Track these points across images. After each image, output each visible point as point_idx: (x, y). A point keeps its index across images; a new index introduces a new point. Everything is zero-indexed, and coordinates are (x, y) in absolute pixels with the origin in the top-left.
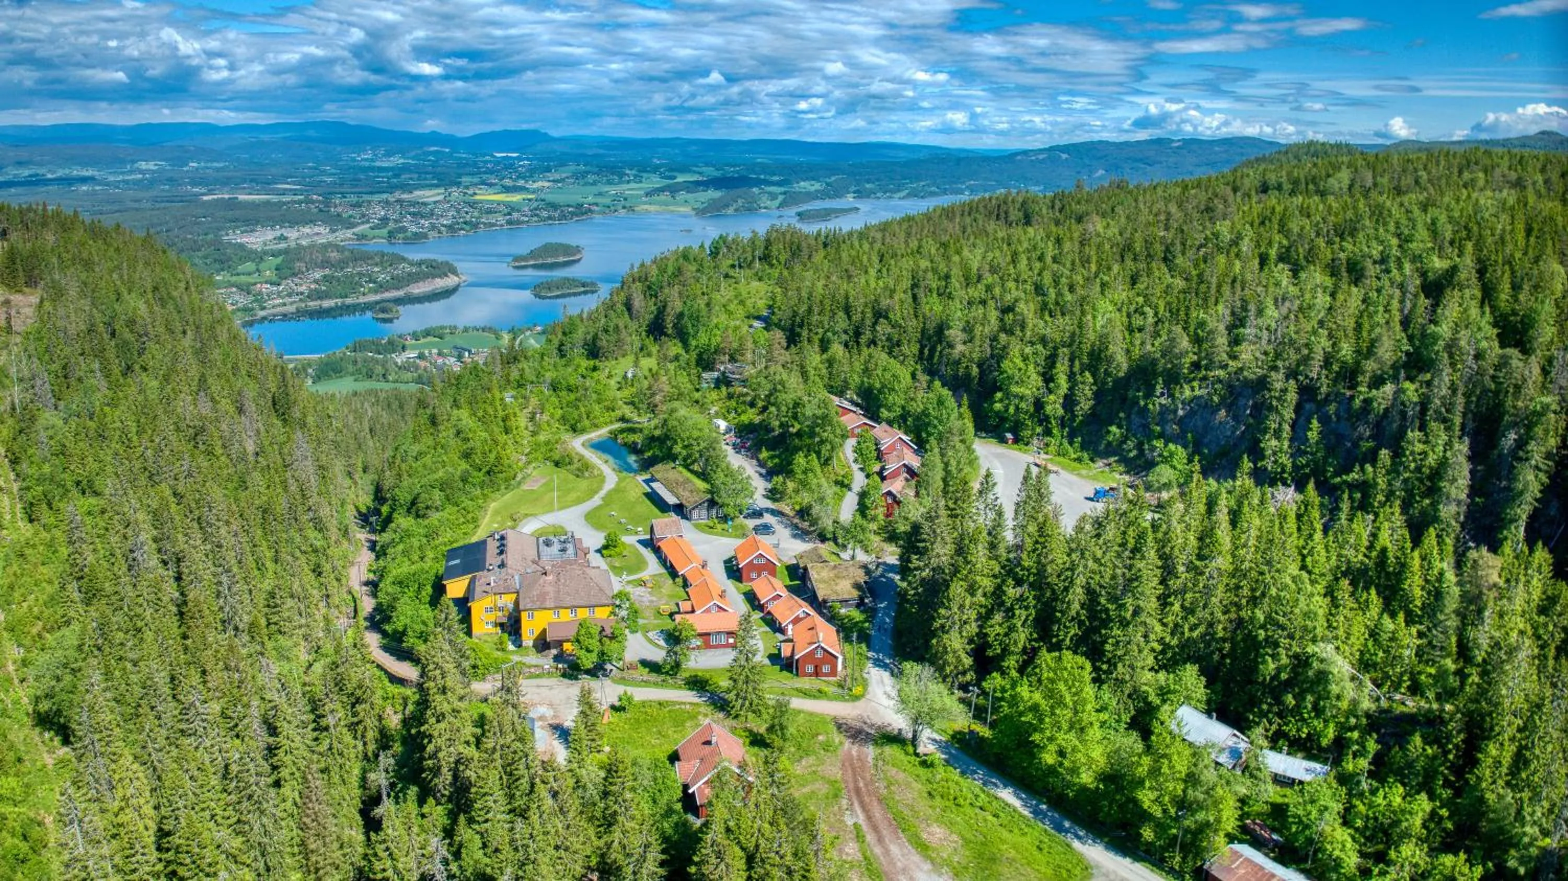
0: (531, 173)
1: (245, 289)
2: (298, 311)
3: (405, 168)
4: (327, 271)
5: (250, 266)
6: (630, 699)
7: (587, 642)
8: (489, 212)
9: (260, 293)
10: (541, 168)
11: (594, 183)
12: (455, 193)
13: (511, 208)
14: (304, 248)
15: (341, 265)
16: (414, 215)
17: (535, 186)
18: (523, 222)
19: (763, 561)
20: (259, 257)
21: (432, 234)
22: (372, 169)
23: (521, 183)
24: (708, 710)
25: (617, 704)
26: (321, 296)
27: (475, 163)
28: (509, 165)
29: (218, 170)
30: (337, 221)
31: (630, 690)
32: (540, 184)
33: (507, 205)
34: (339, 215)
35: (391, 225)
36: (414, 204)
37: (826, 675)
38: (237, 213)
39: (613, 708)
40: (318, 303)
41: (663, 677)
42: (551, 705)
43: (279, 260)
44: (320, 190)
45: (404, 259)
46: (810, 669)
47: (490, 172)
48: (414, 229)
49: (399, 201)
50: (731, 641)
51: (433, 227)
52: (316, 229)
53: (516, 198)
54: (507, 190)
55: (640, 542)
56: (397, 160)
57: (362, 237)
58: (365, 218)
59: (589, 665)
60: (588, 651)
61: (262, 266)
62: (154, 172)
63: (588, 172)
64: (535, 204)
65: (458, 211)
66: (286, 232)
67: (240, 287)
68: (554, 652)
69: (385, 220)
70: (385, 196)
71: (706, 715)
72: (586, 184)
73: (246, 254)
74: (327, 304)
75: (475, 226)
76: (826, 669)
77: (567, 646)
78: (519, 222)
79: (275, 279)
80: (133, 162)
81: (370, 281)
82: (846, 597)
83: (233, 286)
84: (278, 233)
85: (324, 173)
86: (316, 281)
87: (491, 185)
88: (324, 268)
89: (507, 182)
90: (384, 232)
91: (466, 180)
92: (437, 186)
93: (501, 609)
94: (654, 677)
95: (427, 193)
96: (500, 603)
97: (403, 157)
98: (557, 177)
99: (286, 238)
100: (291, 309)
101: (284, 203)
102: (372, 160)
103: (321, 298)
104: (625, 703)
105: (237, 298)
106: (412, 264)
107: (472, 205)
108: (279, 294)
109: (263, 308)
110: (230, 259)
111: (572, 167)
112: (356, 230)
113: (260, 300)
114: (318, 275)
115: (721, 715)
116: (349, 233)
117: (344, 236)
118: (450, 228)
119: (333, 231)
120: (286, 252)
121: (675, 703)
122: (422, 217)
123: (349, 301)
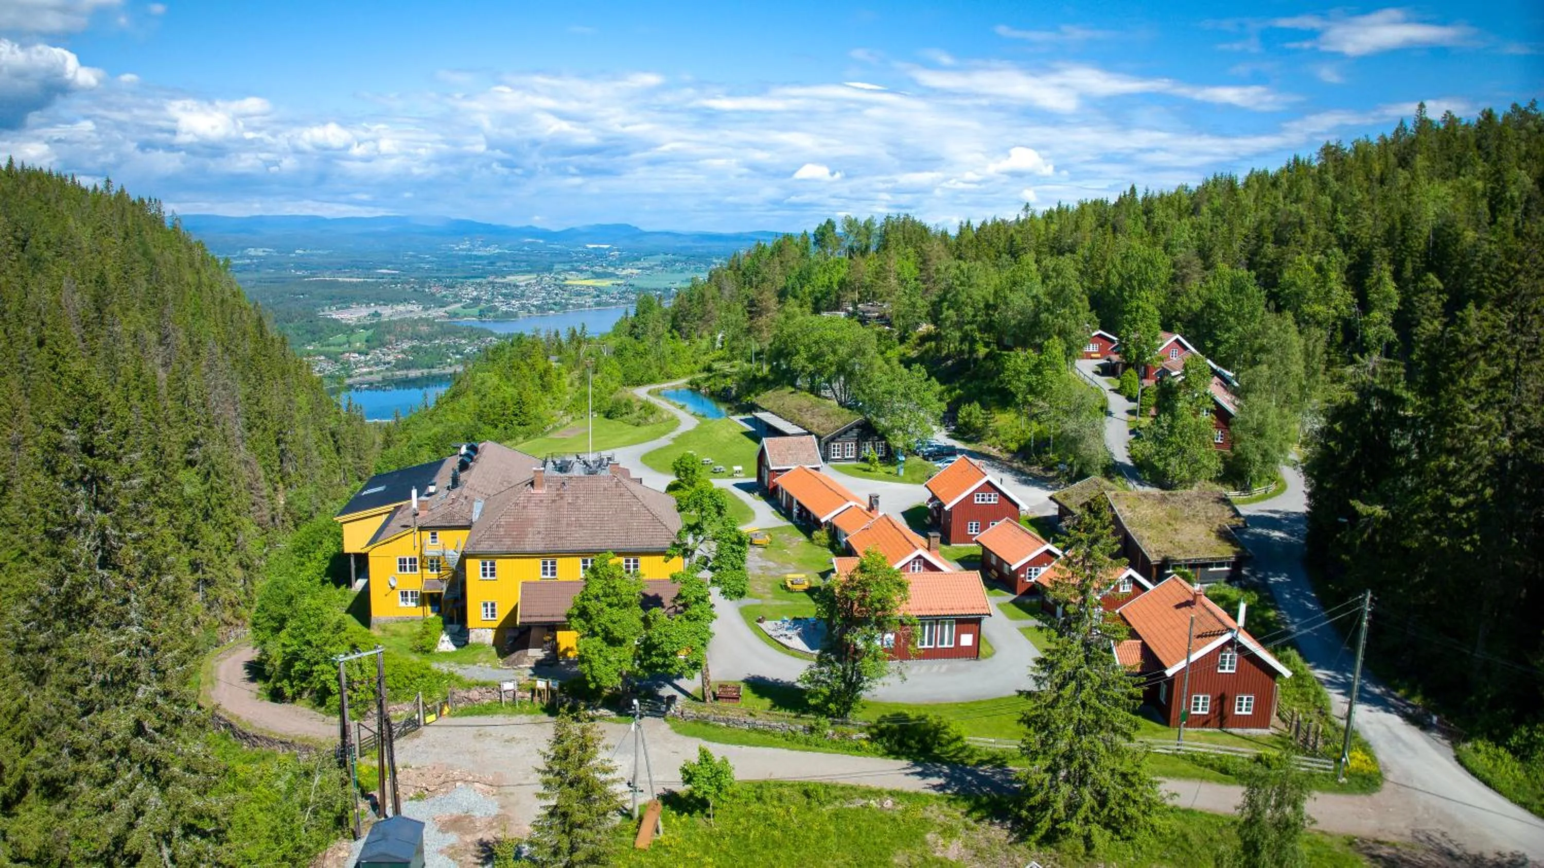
0: (622, 262)
1: (333, 358)
2: (384, 379)
3: (500, 257)
4: (415, 343)
5: (341, 338)
6: (717, 775)
7: (607, 616)
8: (579, 294)
9: (348, 361)
10: (632, 257)
11: (682, 271)
12: (547, 278)
13: (600, 291)
14: (395, 322)
15: (431, 337)
16: (505, 296)
17: (624, 272)
18: (612, 304)
19: (994, 500)
20: (350, 330)
21: (523, 313)
22: (470, 257)
23: (611, 269)
24: (957, 813)
25: (682, 789)
26: (408, 366)
27: (568, 253)
28: (600, 255)
29: (322, 256)
30: (430, 300)
31: (717, 751)
32: (629, 271)
33: (595, 288)
34: (433, 294)
35: (483, 305)
36: (506, 285)
37: (1244, 722)
38: (335, 291)
39: (670, 800)
40: (405, 372)
41: (810, 719)
42: (497, 785)
43: (370, 332)
44: (416, 274)
45: (492, 334)
46: (1202, 706)
47: (582, 261)
48: (505, 308)
49: (492, 283)
50: (967, 640)
51: (523, 307)
52: (410, 307)
53: (605, 283)
54: (597, 276)
55: (738, 486)
56: (493, 250)
57: (455, 315)
58: (457, 299)
59: (611, 681)
60: (612, 641)
61: (352, 338)
62: (261, 257)
63: (676, 261)
64: (624, 289)
65: (549, 293)
66: (379, 309)
67: (328, 356)
68: (537, 654)
69: (476, 300)
70: (478, 280)
71: (948, 832)
72: (673, 272)
73: (339, 327)
74: (413, 373)
75: (564, 307)
76: (1244, 707)
77: (567, 639)
78: (607, 304)
79: (364, 348)
80: (243, 248)
81: (457, 353)
82: (1204, 555)
83: (321, 354)
84: (372, 310)
85: (422, 260)
86: (403, 352)
87: (581, 271)
88: (412, 339)
89: (598, 269)
90: (476, 311)
91: (557, 267)
92: (530, 272)
93: (435, 564)
94: (784, 719)
95: (521, 278)
96: (432, 550)
97: (499, 248)
98: (646, 265)
99: (380, 315)
100: (379, 378)
101: (381, 284)
102: (469, 250)
103: (408, 368)
104: (703, 789)
105: (324, 365)
106: (499, 338)
107: (563, 288)
108: (366, 364)
109: (350, 376)
110: (322, 330)
111: (661, 257)
112: (447, 309)
113: (347, 367)
114: (406, 346)
115: (998, 833)
116: (441, 312)
117: (436, 313)
118: (540, 308)
119: (426, 309)
120: (378, 325)
121: (849, 792)
122: (513, 297)
123: (435, 371)
